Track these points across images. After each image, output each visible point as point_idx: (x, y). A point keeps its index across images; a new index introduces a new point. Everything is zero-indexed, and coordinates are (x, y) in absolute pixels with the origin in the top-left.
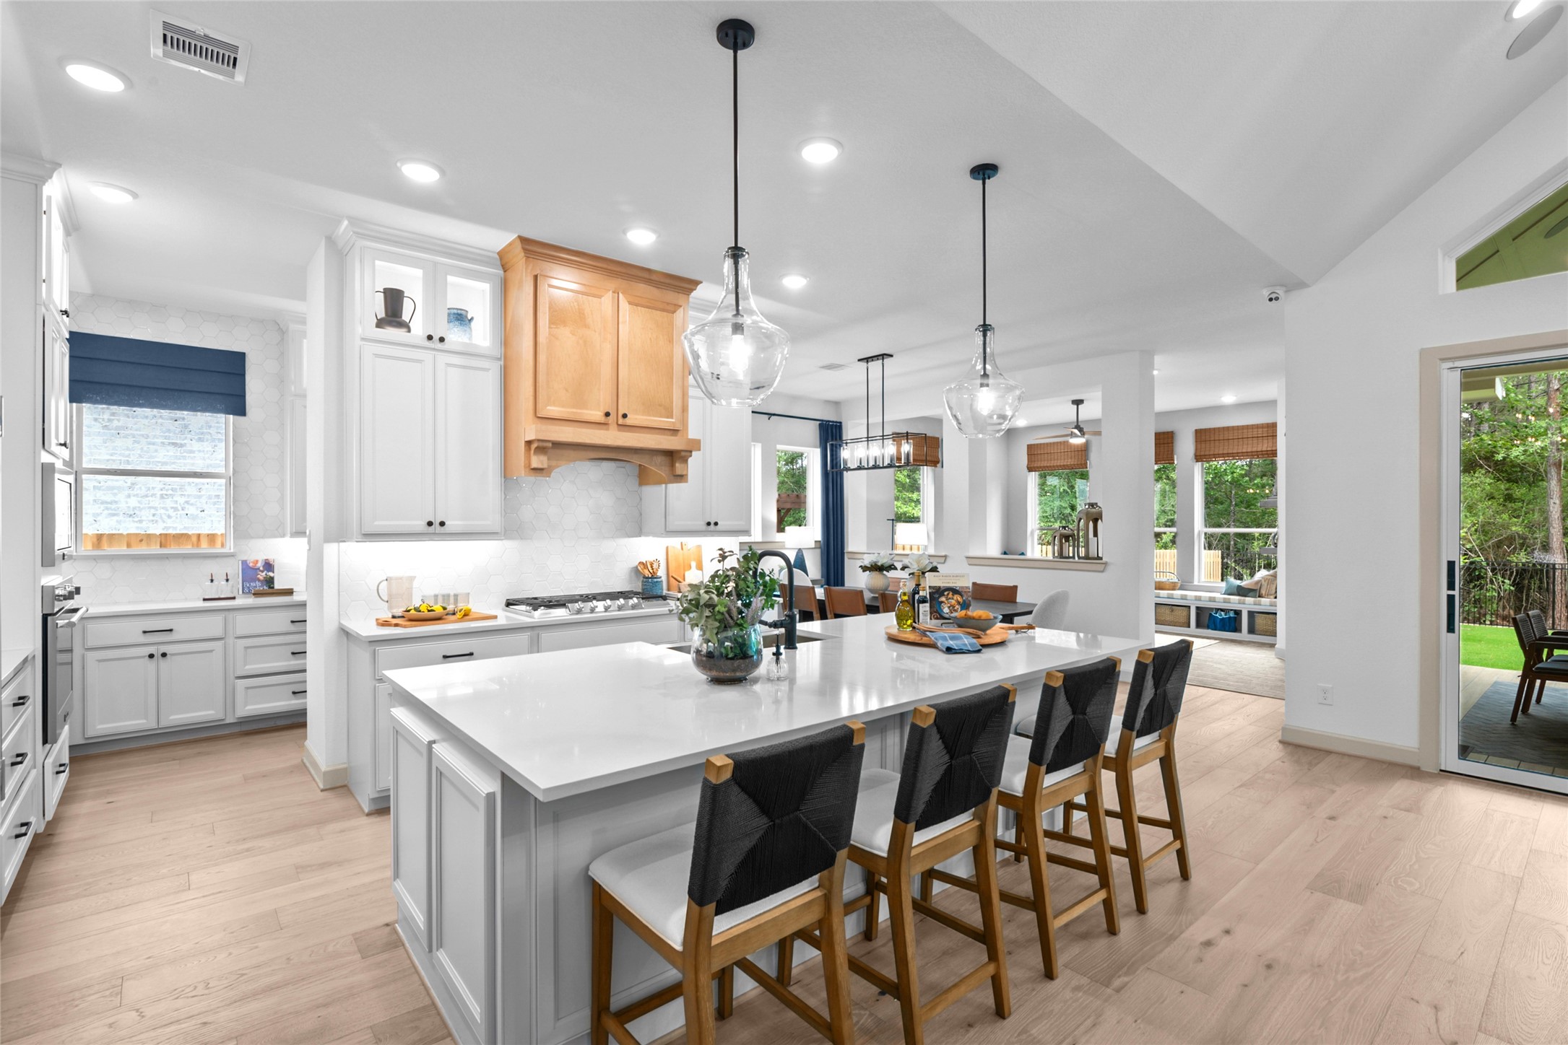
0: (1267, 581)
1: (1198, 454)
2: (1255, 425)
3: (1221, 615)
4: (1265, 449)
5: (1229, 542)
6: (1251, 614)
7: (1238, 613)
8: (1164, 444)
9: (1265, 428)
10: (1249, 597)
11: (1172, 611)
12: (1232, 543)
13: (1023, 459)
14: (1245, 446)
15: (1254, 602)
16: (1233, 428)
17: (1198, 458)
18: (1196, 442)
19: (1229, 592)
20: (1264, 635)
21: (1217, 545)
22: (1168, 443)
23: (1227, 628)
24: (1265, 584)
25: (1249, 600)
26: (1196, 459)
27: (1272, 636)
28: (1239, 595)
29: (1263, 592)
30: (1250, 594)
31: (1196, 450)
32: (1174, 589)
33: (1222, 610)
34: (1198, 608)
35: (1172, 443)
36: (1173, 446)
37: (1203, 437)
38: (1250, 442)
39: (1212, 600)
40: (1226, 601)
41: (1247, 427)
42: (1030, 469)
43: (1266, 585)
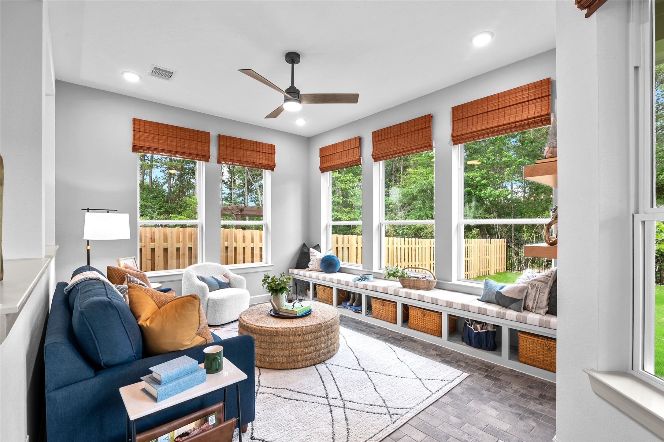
0: (535, 289)
1: (455, 134)
2: (518, 88)
3: (476, 329)
4: (532, 116)
5: (511, 234)
6: (513, 333)
7: (498, 328)
8: (422, 129)
9: (532, 88)
10: (510, 309)
11: (424, 315)
12: (513, 234)
13: (317, 161)
14: (507, 117)
15: (517, 317)
16: (493, 97)
17: (456, 140)
18: (453, 121)
19: (486, 299)
20: (531, 365)
21: (505, 236)
22: (426, 128)
23: (484, 345)
24: (532, 292)
25: (511, 314)
26: (453, 141)
27: (549, 370)
28: (498, 304)
29: (530, 303)
30: (513, 306)
31: (453, 130)
32: (428, 289)
33: (479, 323)
34: (450, 316)
35: (430, 127)
36: (430, 130)
37: (460, 115)
38: (513, 111)
39: (465, 308)
40: (482, 312)
41: (510, 92)
42: (323, 170)
43: (534, 294)
